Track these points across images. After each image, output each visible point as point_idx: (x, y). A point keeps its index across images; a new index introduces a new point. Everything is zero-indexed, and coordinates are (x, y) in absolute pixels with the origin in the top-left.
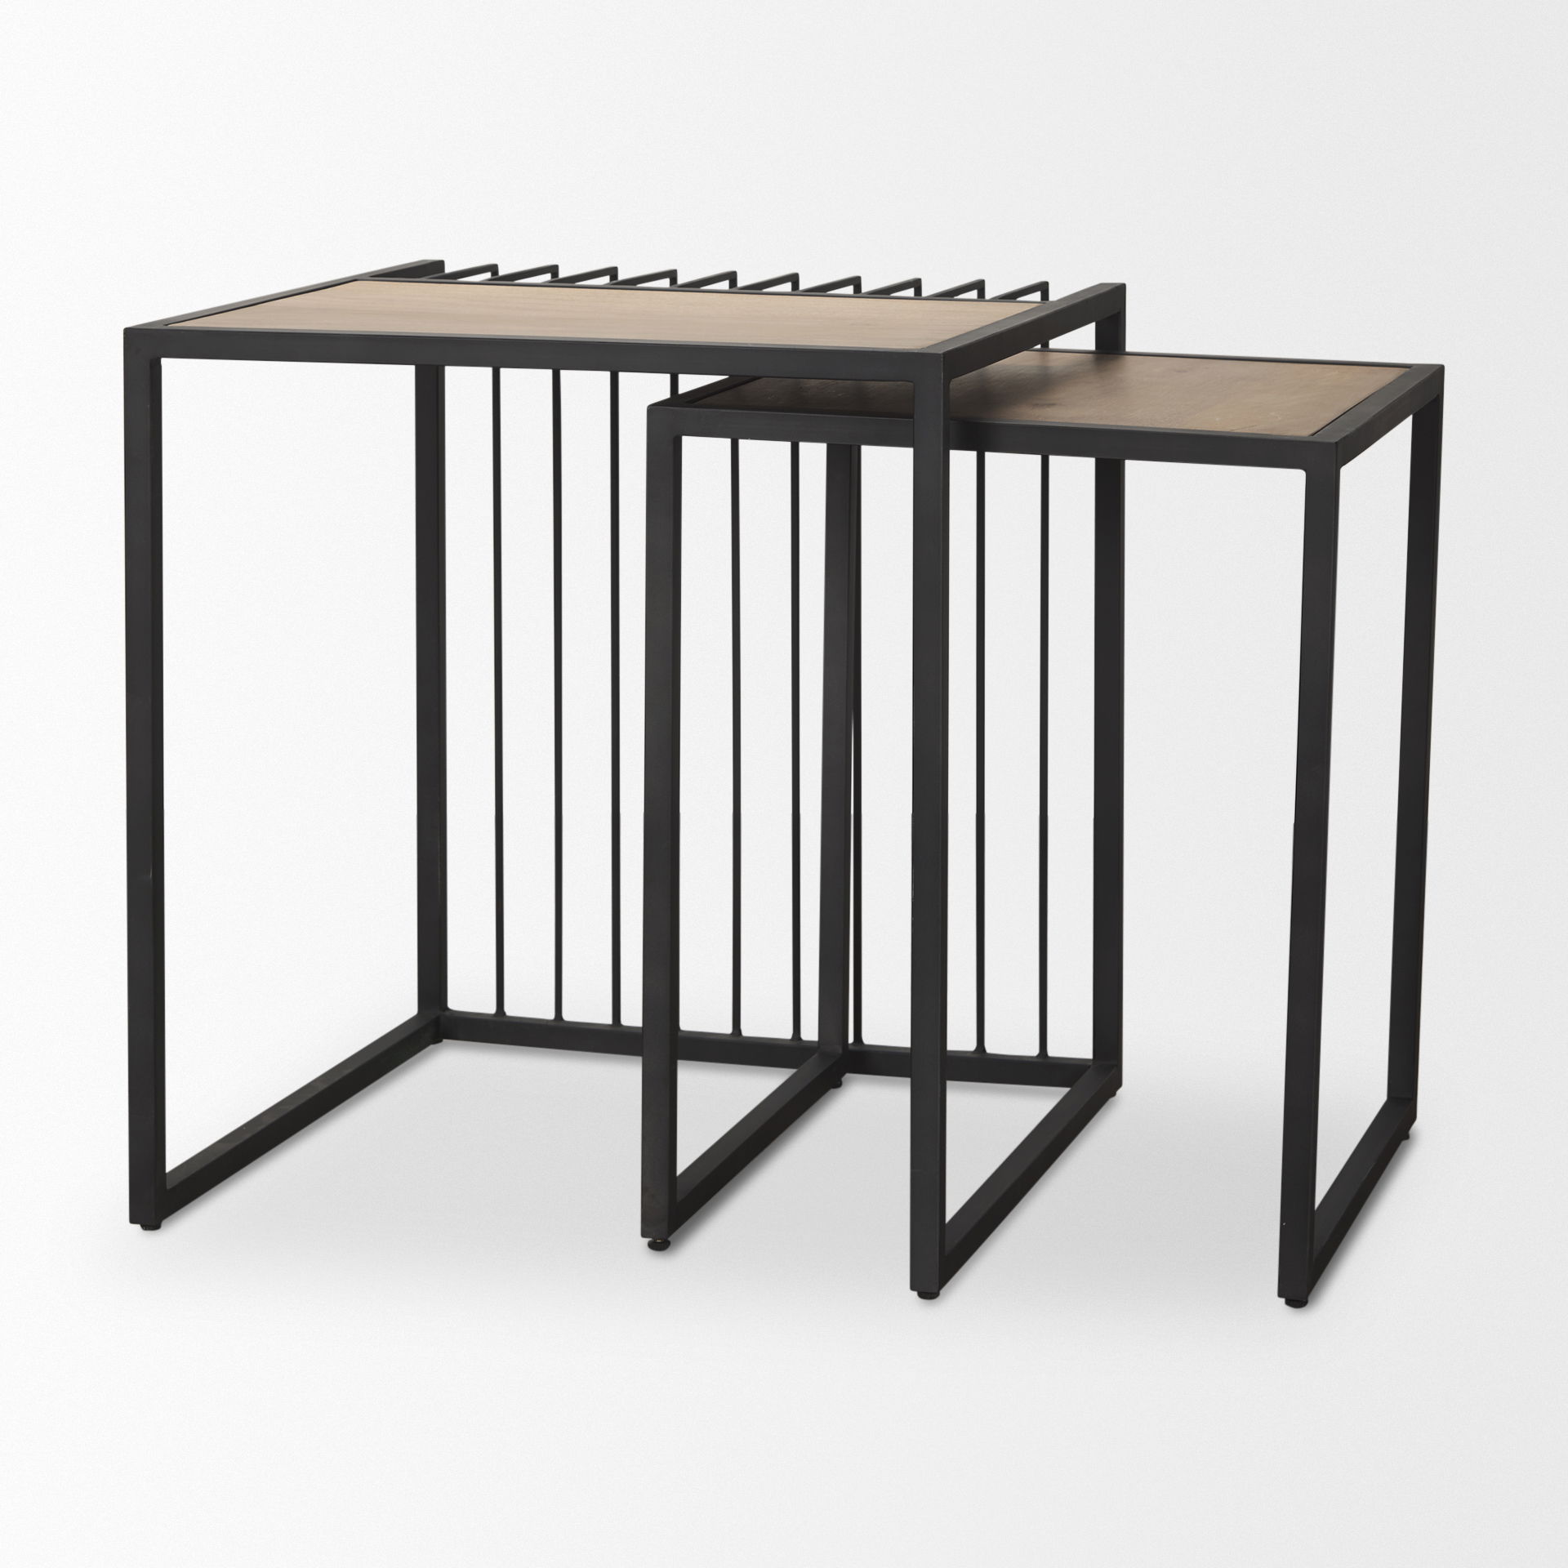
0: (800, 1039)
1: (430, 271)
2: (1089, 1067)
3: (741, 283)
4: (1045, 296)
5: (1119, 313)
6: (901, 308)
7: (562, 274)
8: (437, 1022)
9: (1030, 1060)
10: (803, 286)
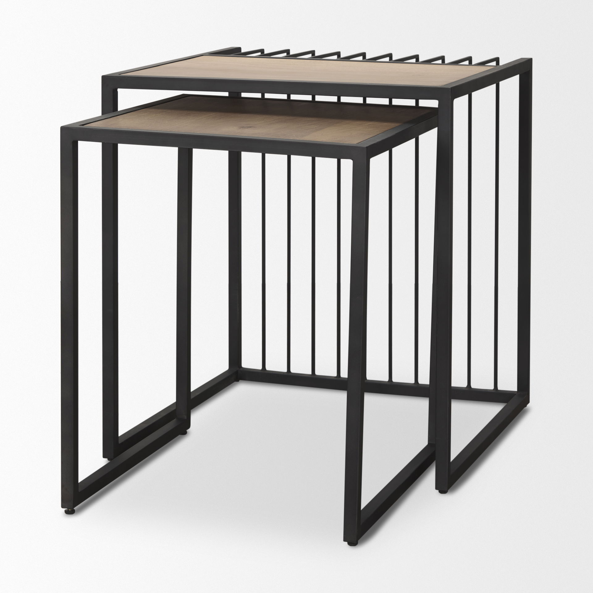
0: (392, 381)
1: (235, 52)
2: (516, 394)
3: (367, 57)
4: (498, 63)
5: (529, 71)
6: (436, 69)
7: (291, 53)
8: (237, 372)
9: (490, 391)
10: (394, 58)
